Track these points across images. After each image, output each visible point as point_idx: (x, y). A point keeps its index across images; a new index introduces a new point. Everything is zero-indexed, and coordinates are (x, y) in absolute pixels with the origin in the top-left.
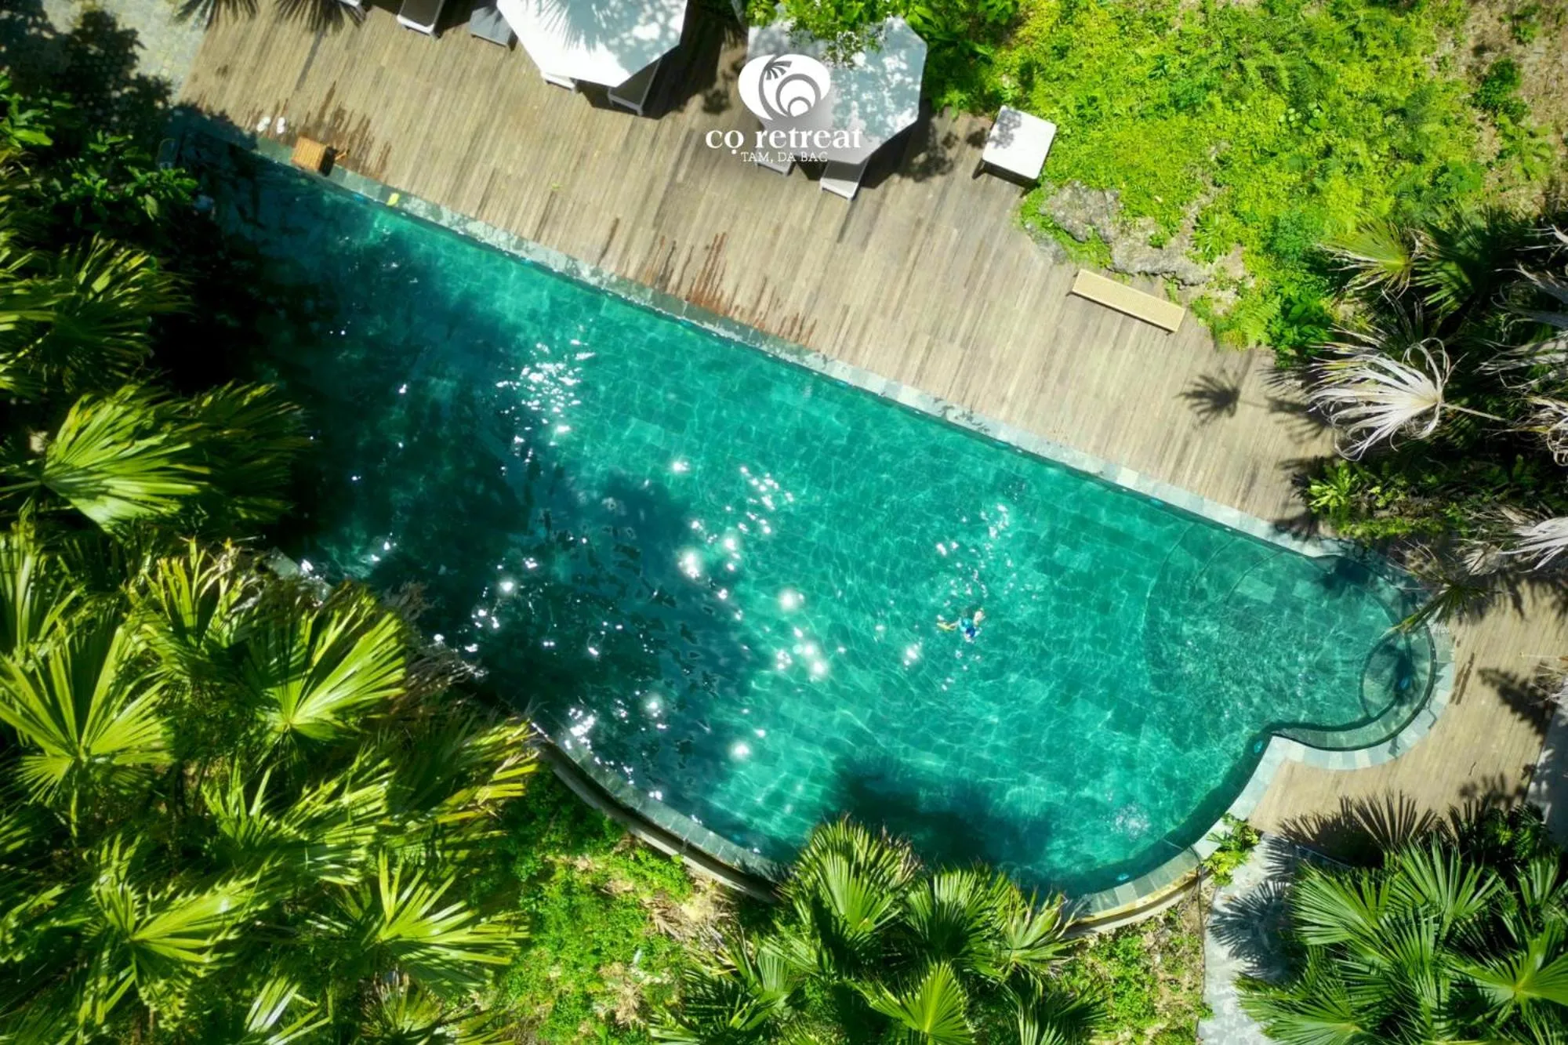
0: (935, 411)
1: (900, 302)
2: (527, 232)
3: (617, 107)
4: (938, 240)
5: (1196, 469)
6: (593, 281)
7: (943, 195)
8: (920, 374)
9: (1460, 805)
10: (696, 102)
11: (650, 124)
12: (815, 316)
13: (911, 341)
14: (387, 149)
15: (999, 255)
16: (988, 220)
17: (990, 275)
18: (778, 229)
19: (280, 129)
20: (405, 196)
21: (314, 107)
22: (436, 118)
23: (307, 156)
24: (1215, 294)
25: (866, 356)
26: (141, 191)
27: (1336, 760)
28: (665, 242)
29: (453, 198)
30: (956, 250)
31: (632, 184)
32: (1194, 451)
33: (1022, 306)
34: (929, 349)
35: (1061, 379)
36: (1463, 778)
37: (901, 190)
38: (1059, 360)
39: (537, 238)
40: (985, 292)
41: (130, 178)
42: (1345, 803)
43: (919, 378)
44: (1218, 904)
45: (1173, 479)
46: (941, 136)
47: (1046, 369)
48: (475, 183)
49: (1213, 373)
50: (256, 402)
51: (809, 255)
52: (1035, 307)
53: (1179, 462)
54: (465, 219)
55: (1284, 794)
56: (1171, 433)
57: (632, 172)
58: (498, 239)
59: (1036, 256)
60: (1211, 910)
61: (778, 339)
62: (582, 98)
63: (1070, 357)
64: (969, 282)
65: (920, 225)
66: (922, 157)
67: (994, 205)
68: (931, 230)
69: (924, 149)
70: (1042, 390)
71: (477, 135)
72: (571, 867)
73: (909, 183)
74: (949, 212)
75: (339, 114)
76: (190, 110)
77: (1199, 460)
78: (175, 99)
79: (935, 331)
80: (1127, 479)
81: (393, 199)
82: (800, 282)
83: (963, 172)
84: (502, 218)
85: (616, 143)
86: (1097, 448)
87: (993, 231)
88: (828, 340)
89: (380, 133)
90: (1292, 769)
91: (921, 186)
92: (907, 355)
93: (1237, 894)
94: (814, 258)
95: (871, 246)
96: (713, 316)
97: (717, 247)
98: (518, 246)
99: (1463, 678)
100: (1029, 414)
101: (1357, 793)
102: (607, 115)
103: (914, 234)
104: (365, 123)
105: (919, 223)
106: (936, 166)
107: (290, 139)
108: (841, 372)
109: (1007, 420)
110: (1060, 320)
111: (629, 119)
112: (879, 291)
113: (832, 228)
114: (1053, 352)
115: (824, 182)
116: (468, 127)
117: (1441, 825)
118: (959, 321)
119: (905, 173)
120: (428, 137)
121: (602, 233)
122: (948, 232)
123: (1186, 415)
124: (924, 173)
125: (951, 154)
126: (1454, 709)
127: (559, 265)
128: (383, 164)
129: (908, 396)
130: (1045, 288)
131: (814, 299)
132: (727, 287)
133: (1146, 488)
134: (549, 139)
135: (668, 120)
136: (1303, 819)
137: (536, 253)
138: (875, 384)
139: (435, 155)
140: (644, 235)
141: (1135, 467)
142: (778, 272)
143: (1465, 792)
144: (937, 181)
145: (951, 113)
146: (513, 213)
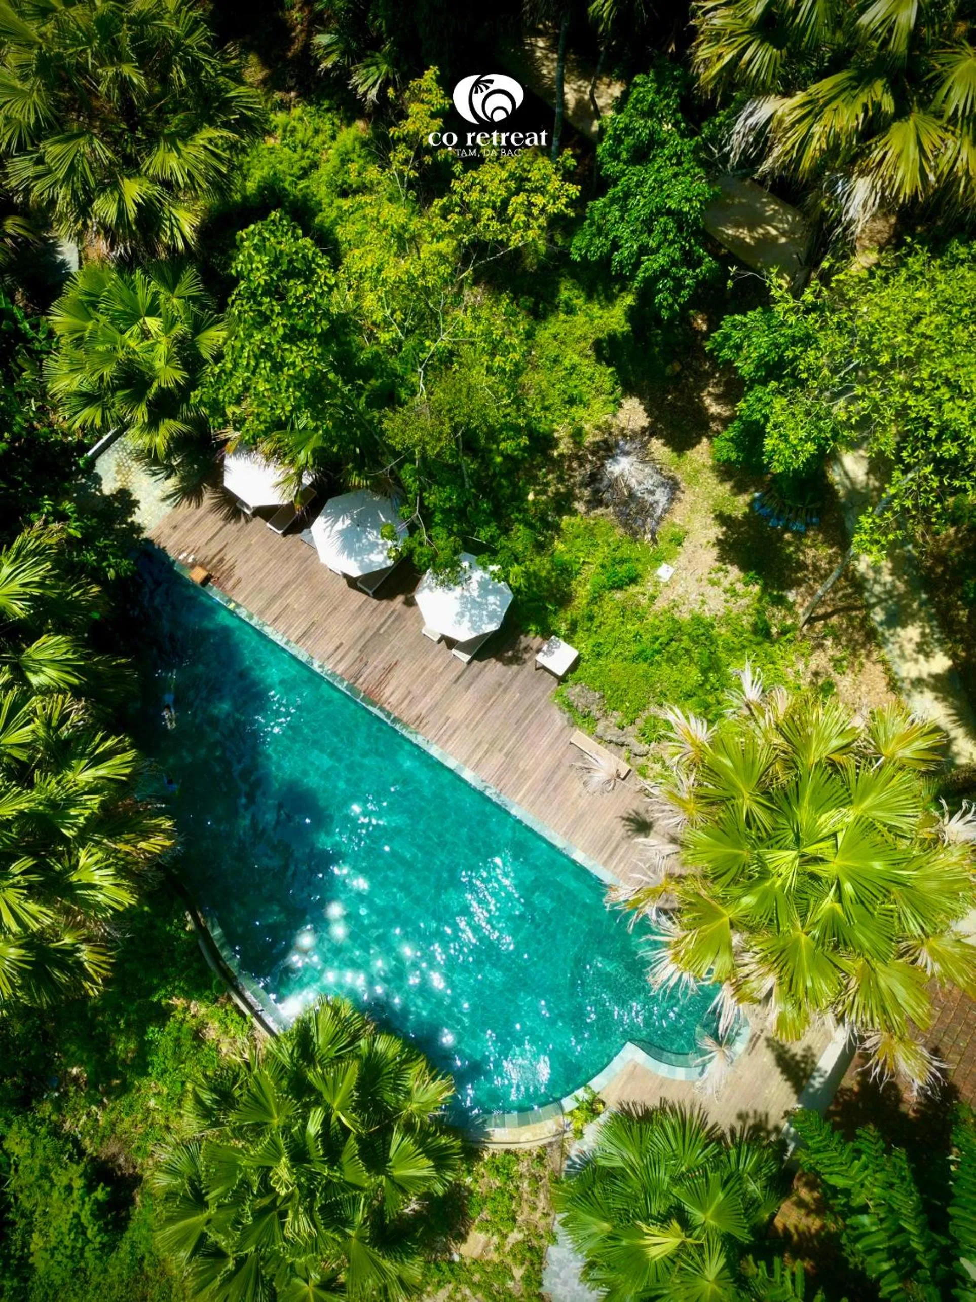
0: (480, 787)
1: (478, 723)
2: (293, 638)
3: (361, 590)
4: (507, 697)
5: (620, 862)
6: (319, 670)
7: (518, 673)
8: (477, 765)
9: (738, 1125)
10: (400, 598)
11: (375, 602)
12: (430, 718)
13: (479, 745)
14: (239, 581)
15: (539, 712)
16: (538, 693)
17: (531, 723)
18: (424, 669)
19: (190, 560)
20: (238, 606)
21: (211, 553)
22: (268, 573)
23: (198, 575)
24: (651, 765)
25: (451, 746)
26: (110, 566)
27: (663, 1070)
28: (362, 661)
29: (261, 613)
30: (516, 704)
31: (356, 627)
32: (621, 851)
33: (545, 742)
34: (486, 753)
35: (555, 789)
36: (744, 1108)
37: (494, 668)
38: (557, 778)
39: (297, 642)
40: (526, 729)
41: (107, 559)
42: (663, 1101)
43: (476, 767)
44: (573, 1153)
45: (605, 864)
46: (523, 646)
47: (549, 781)
48: (276, 608)
49: (641, 810)
50: (118, 665)
51: (437, 686)
52: (551, 746)
53: (611, 855)
54: (263, 624)
55: (626, 1083)
56: (609, 837)
57: (358, 621)
58: (278, 638)
59: (559, 718)
60: (569, 1158)
61: (406, 725)
62: (344, 581)
63: (564, 778)
64: (518, 722)
65: (501, 687)
66: (510, 653)
67: (543, 687)
68: (505, 690)
69: (512, 648)
70: (543, 792)
71: (286, 586)
72: (187, 1009)
73: (499, 664)
74: (517, 684)
75: (221, 560)
76: (148, 541)
77: (622, 858)
78: (145, 535)
79: (492, 744)
80: (579, 856)
81: (231, 606)
82: (428, 699)
83: (530, 665)
84: (283, 628)
85: (355, 606)
86: (565, 833)
87: (539, 699)
88: (433, 733)
89: (238, 573)
90: (635, 1067)
91: (505, 668)
92: (474, 751)
93: (585, 1148)
94: (438, 688)
95: (471, 690)
96: (374, 704)
97: (389, 670)
98: (287, 643)
99: (754, 1039)
100: (533, 804)
101: (672, 1096)
102: (354, 592)
103: (495, 690)
104: (232, 567)
105: (500, 685)
106: (517, 659)
107: (192, 566)
108: (435, 751)
109: (519, 804)
110: (563, 756)
111: (364, 597)
112: (468, 714)
113: (453, 675)
114: (554, 772)
115: (454, 651)
116: (284, 581)
117: (723, 1136)
118: (508, 740)
119: (498, 659)
120: (261, 581)
121: (332, 648)
122: (514, 694)
123: (620, 830)
124: (509, 662)
125: (526, 656)
126: (745, 1059)
127: (303, 657)
128: (234, 587)
129: (467, 775)
130: (558, 738)
131: (431, 710)
132: (387, 692)
133: (588, 864)
134: (321, 597)
135: (384, 603)
136: (634, 1104)
137: (294, 650)
138: (451, 763)
139: (261, 591)
140: (353, 654)
141: (585, 851)
142: (417, 690)
143: (741, 1117)
144: (515, 667)
145: (532, 635)
146: (289, 627)
